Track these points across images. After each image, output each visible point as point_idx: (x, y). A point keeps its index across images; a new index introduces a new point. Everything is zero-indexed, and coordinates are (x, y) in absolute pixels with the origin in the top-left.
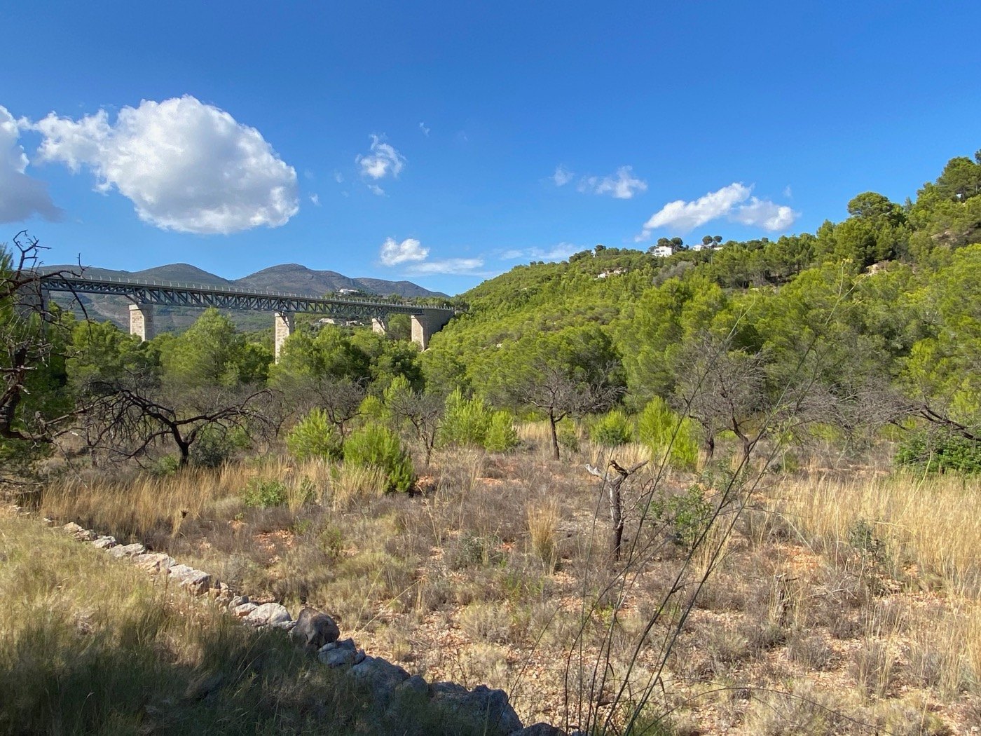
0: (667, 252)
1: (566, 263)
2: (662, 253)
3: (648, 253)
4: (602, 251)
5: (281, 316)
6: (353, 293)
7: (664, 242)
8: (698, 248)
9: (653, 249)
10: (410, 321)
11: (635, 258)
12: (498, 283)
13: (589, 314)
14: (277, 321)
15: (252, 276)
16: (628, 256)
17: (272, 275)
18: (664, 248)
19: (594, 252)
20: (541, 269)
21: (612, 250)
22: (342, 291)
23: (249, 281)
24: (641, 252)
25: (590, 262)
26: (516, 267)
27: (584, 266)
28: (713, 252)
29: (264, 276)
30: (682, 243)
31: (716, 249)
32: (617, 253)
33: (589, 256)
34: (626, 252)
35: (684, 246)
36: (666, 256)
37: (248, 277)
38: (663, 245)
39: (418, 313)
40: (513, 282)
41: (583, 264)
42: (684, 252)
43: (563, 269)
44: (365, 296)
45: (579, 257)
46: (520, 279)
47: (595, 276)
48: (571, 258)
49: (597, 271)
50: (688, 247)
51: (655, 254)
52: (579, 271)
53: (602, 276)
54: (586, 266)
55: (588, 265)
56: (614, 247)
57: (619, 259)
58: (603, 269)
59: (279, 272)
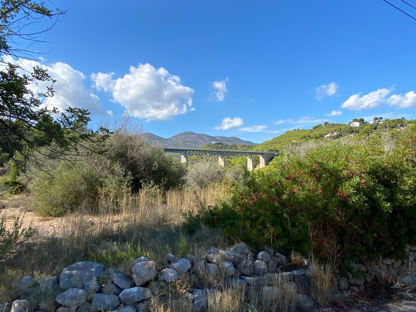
0: (357, 124)
1: (311, 130)
2: (355, 125)
3: (348, 125)
4: (327, 124)
5: (221, 157)
6: (217, 143)
7: (355, 120)
8: (371, 123)
9: (350, 123)
10: (259, 158)
11: (343, 128)
12: (281, 138)
15: (174, 137)
16: (339, 127)
17: (181, 136)
18: (356, 123)
19: (323, 125)
20: (299, 132)
21: (332, 124)
22: (213, 142)
23: (172, 139)
24: (345, 125)
25: (322, 129)
26: (287, 132)
27: (319, 131)
28: (379, 124)
30: (364, 120)
31: (380, 123)
32: (334, 125)
33: (321, 126)
34: (339, 125)
35: (365, 121)
36: (356, 126)
37: (172, 137)
38: (355, 121)
39: (262, 154)
40: (287, 138)
41: (319, 130)
42: (365, 124)
43: (310, 132)
44: (222, 144)
45: (316, 127)
46: (290, 136)
47: (325, 135)
48: (313, 128)
49: (326, 133)
50: (367, 122)
51: (352, 125)
52: (317, 134)
53: (328, 135)
54: (320, 131)
55: (321, 131)
56: (333, 123)
57: (335, 128)
58: (328, 132)
59: (184, 135)
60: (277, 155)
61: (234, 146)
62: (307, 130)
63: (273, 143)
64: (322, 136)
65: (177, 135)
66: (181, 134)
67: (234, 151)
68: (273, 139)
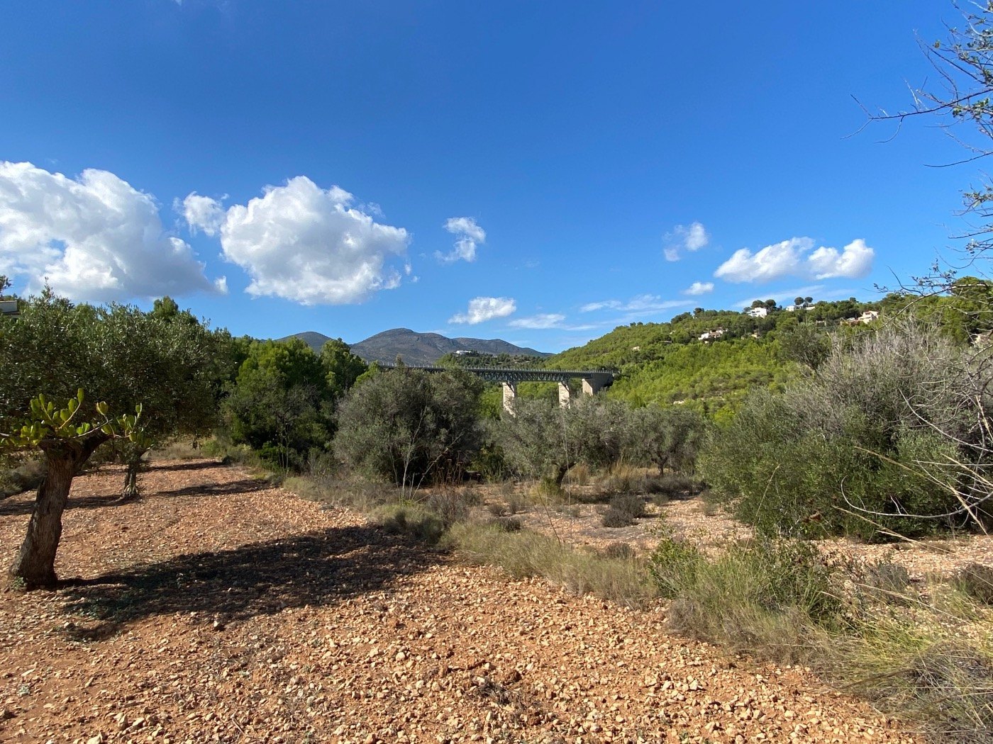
0: (762, 312)
1: (669, 324)
2: (758, 314)
3: (744, 313)
4: (701, 313)
5: (508, 384)
6: (467, 354)
7: (758, 304)
8: (791, 308)
9: (748, 309)
10: (581, 382)
11: (733, 319)
14: (504, 389)
15: (368, 340)
16: (726, 317)
17: (384, 339)
18: (759, 309)
19: (693, 314)
20: (643, 329)
21: (711, 311)
22: (458, 352)
23: (366, 345)
24: (738, 313)
25: (691, 323)
26: (617, 328)
27: (686, 327)
28: (806, 311)
29: (377, 340)
30: (775, 304)
31: (808, 309)
32: (715, 314)
33: (689, 317)
34: (724, 314)
35: (777, 306)
36: (761, 316)
37: (364, 341)
38: (758, 307)
39: (588, 377)
40: (618, 341)
41: (685, 325)
42: (778, 312)
43: (667, 329)
44: (478, 355)
45: (679, 319)
46: (624, 338)
47: (698, 335)
48: (673, 320)
49: (700, 331)
50: (781, 307)
51: (751, 315)
52: (684, 332)
53: (706, 336)
54: (689, 327)
55: (691, 326)
56: (712, 309)
57: (718, 320)
58: (705, 329)
59: (390, 336)
60: (619, 378)
61: (504, 359)
62: (657, 324)
63: (590, 353)
64: (694, 337)
65: (375, 337)
66: (383, 334)
67: (505, 369)
68: (589, 343)
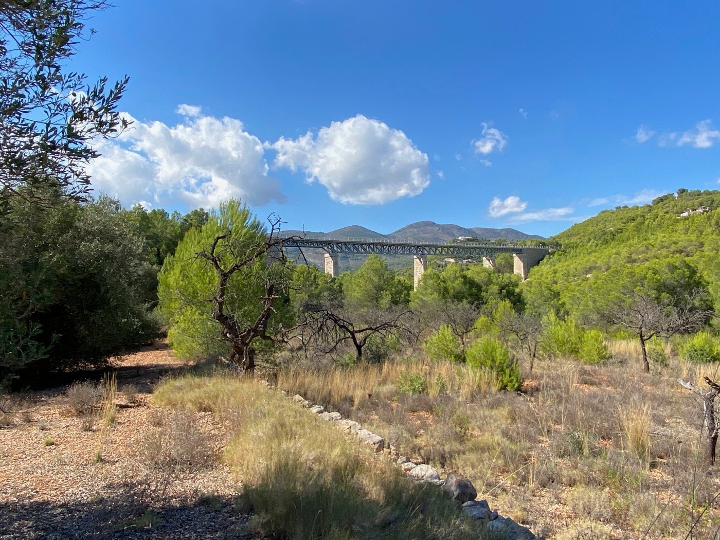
1: (651, 206)
4: (684, 194)
5: (418, 258)
6: (468, 240)
10: (512, 258)
12: (587, 225)
13: (673, 248)
14: (415, 262)
15: (399, 231)
16: (709, 196)
17: (411, 230)
19: (676, 195)
20: (625, 212)
21: (694, 192)
22: (460, 238)
23: (396, 235)
25: (672, 203)
26: (603, 212)
27: (666, 207)
29: (407, 231)
32: (699, 194)
33: (671, 198)
34: (709, 193)
37: (396, 232)
39: (519, 252)
40: (600, 224)
41: (666, 205)
44: (477, 240)
45: (661, 200)
46: (606, 221)
47: (678, 215)
48: (654, 201)
49: (679, 211)
53: (685, 215)
54: (669, 207)
55: (671, 206)
56: (696, 189)
57: (701, 199)
58: (686, 209)
59: (416, 227)
60: (553, 253)
65: (404, 229)
66: (411, 226)
68: (573, 227)
